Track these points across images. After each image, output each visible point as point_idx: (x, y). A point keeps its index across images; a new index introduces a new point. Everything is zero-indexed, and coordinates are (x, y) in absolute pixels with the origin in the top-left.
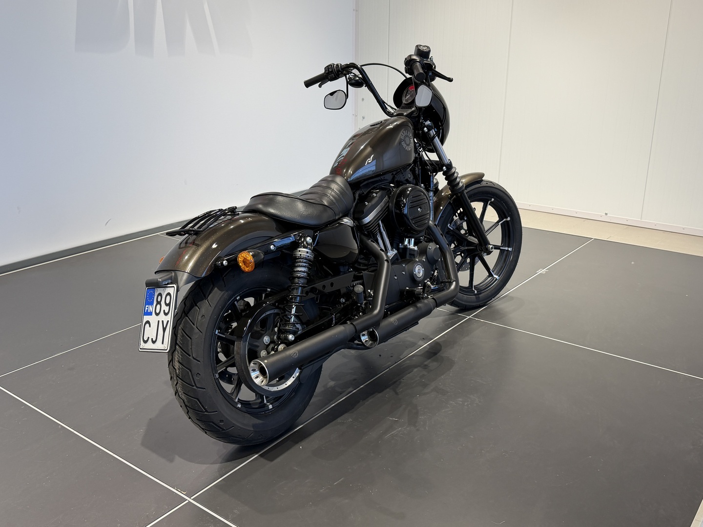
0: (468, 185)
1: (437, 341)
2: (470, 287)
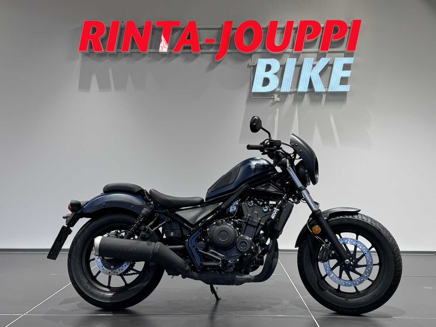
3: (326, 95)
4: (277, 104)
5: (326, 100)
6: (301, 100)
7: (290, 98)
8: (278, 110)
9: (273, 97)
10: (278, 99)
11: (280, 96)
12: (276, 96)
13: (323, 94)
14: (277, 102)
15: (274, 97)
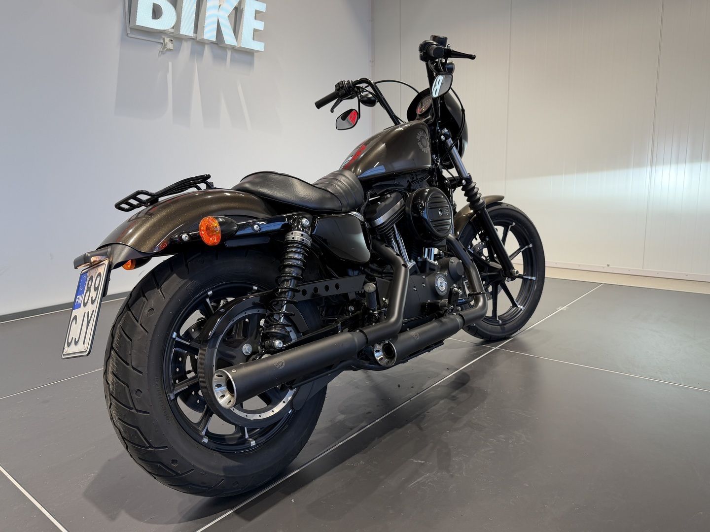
0: (489, 206)
1: (464, 371)
2: (494, 317)
3: (231, 53)
4: (168, 53)
5: (232, 60)
6: (201, 54)
7: (186, 47)
8: (170, 64)
9: (162, 41)
10: (170, 46)
11: (171, 40)
12: (167, 40)
13: (227, 50)
14: (169, 49)
15: (164, 41)
